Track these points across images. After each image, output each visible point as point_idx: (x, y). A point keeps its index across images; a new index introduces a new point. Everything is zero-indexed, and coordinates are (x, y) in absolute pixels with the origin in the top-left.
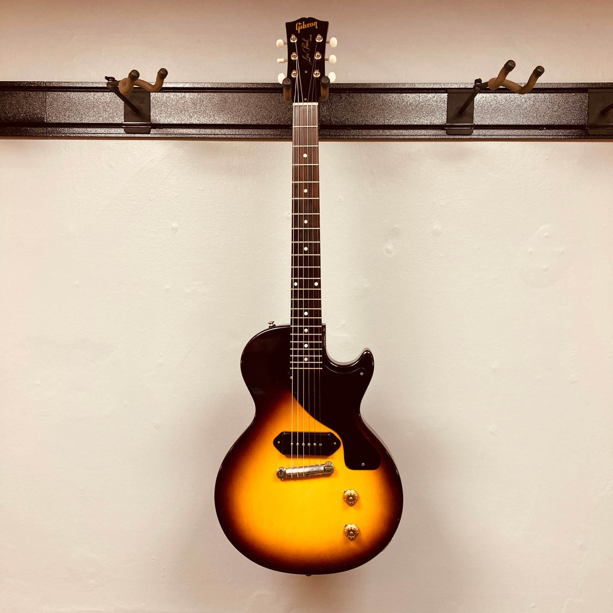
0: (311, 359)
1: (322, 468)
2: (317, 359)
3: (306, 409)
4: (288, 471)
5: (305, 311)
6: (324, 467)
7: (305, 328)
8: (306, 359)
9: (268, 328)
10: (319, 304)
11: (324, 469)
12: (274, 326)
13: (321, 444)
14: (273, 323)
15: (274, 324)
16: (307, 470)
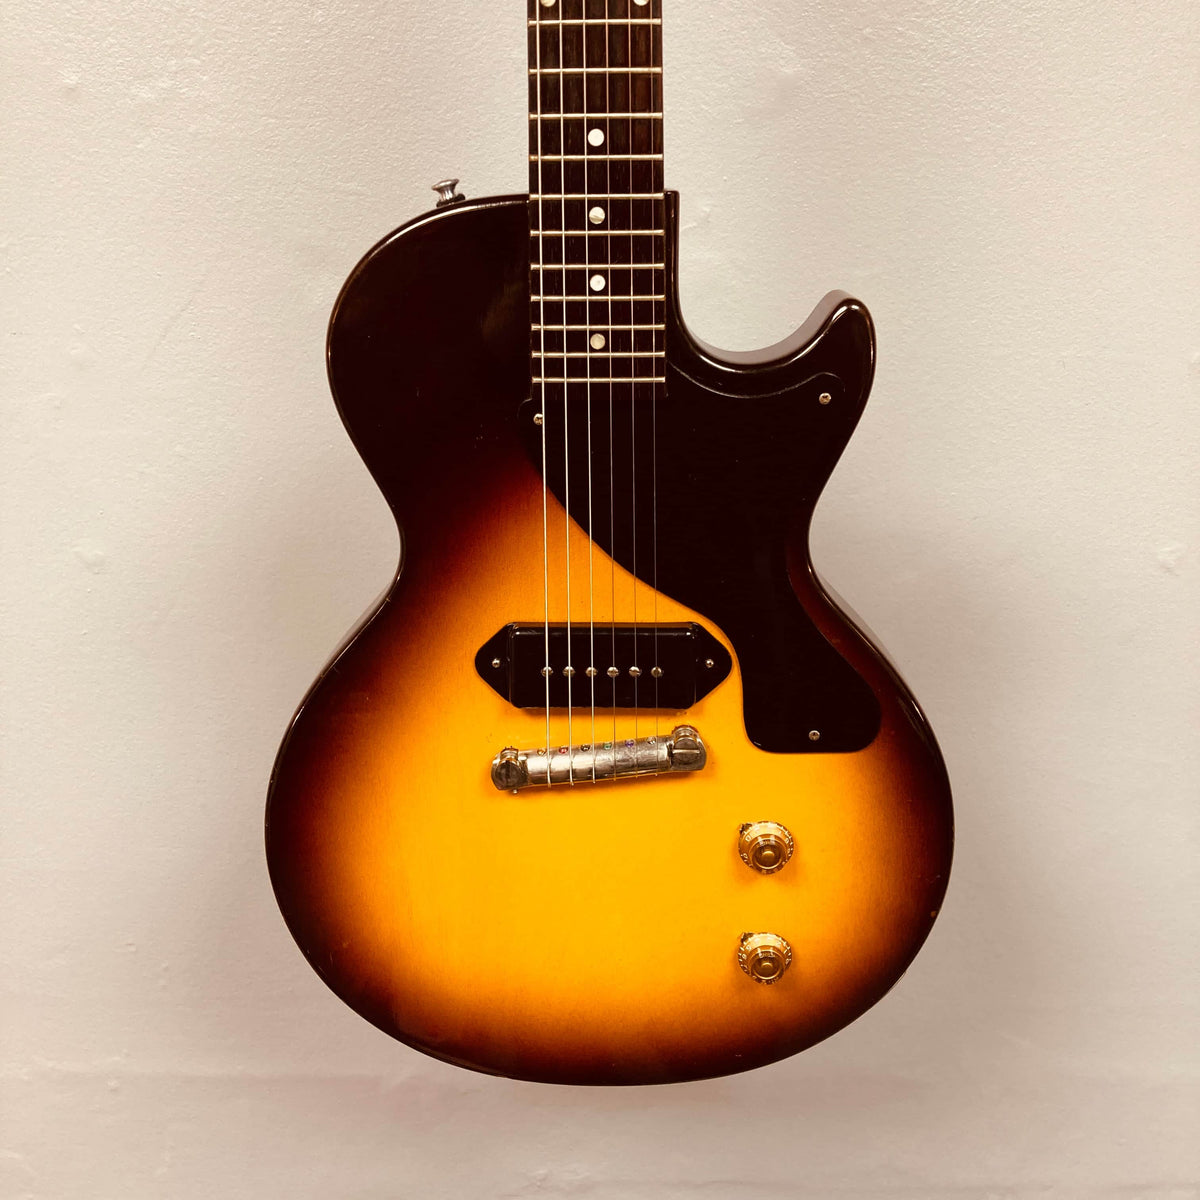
0: (619, 341)
1: (662, 752)
2: (644, 341)
3: (601, 540)
4: (535, 765)
5: (593, 124)
6: (670, 748)
7: (593, 203)
8: (598, 342)
9: (434, 207)
10: (650, 93)
11: (670, 754)
12: (459, 200)
13: (656, 670)
14: (452, 187)
15: (458, 190)
16: (605, 758)
